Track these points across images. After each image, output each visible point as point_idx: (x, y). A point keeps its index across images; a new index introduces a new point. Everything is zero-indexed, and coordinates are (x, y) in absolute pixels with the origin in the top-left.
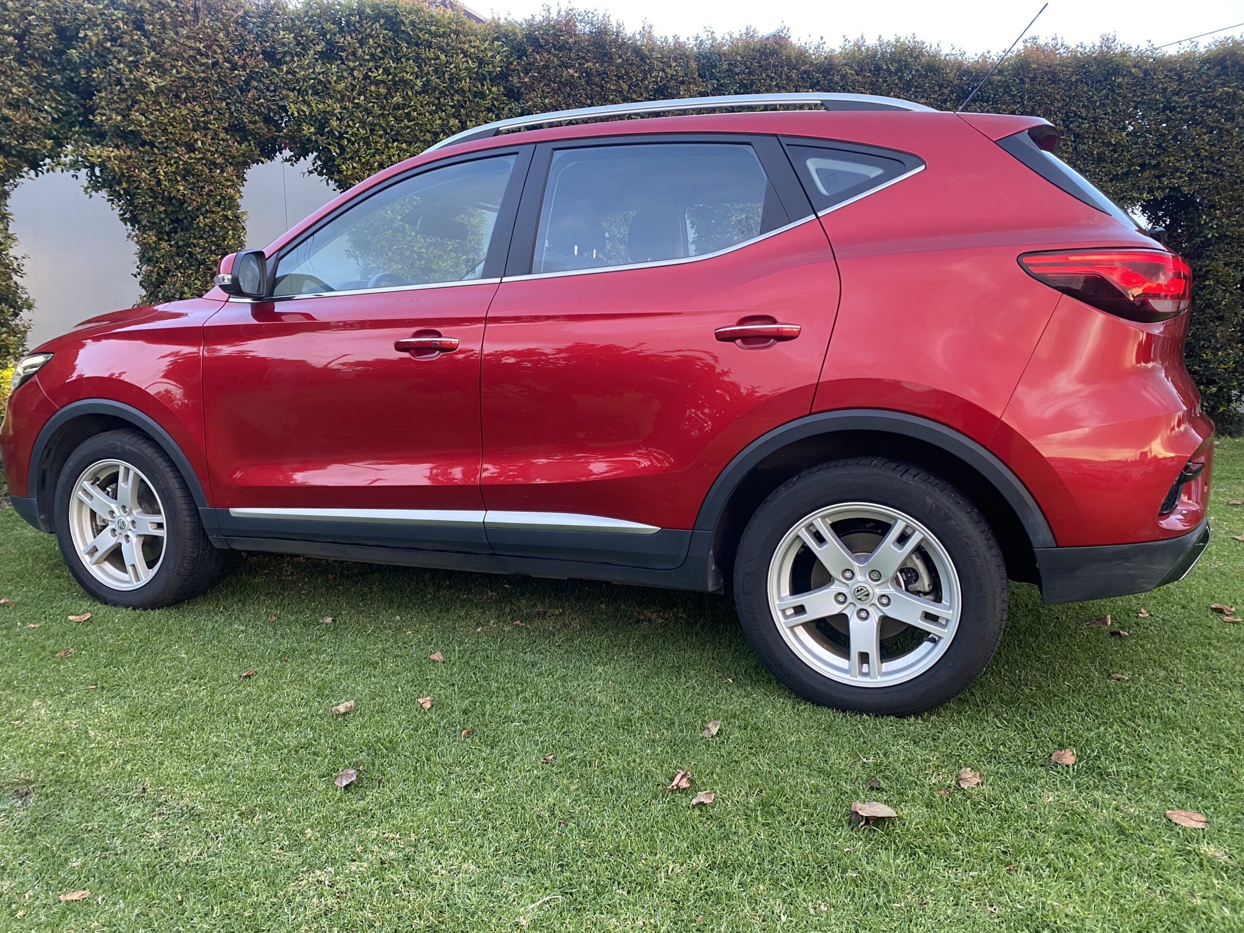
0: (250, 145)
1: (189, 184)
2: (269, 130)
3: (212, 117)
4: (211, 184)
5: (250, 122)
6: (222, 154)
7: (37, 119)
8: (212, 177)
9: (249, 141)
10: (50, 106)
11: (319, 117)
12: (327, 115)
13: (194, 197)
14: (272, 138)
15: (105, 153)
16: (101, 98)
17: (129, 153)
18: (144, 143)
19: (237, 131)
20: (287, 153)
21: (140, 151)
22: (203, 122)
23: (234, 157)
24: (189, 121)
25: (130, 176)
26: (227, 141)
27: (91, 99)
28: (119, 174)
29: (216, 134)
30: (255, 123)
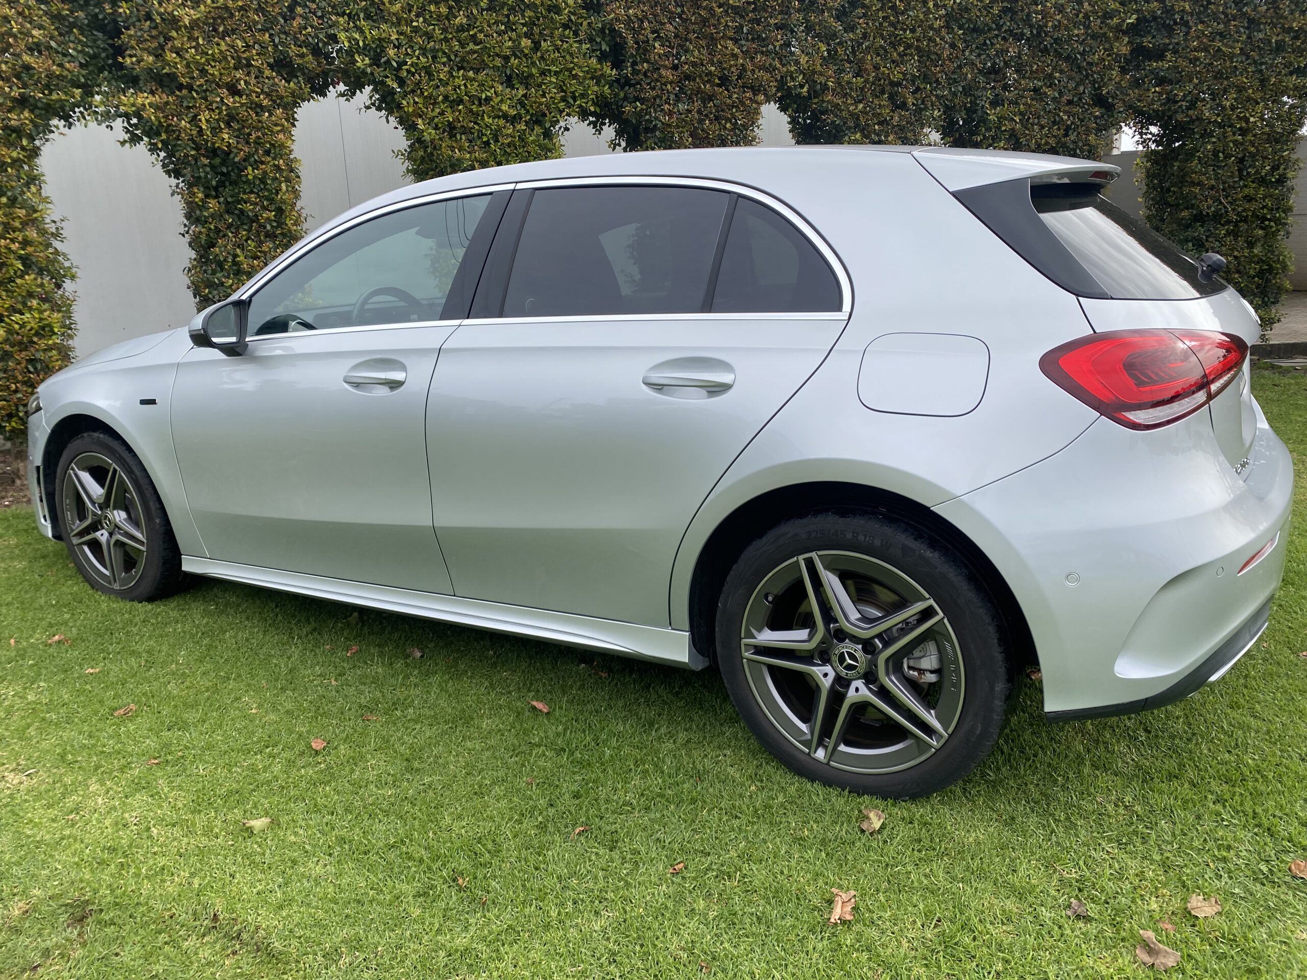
0: (299, 82)
1: (234, 130)
2: (319, 64)
3: (254, 52)
4: (258, 130)
5: (297, 55)
6: (268, 95)
7: (61, 65)
8: (260, 122)
9: (297, 77)
10: (74, 49)
11: (374, 46)
12: (382, 42)
13: (240, 146)
14: (323, 72)
15: (140, 101)
16: (130, 36)
17: (166, 100)
18: (180, 87)
19: (284, 66)
20: (342, 87)
21: (177, 96)
22: (245, 58)
23: (282, 98)
24: (229, 58)
25: (169, 125)
26: (274, 78)
27: (120, 38)
28: (156, 123)
29: (261, 72)
30: (302, 56)
